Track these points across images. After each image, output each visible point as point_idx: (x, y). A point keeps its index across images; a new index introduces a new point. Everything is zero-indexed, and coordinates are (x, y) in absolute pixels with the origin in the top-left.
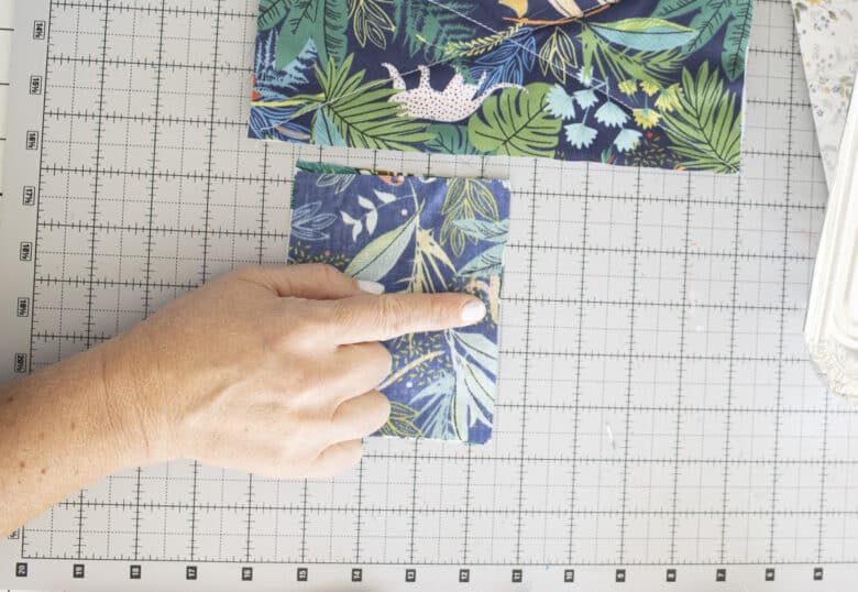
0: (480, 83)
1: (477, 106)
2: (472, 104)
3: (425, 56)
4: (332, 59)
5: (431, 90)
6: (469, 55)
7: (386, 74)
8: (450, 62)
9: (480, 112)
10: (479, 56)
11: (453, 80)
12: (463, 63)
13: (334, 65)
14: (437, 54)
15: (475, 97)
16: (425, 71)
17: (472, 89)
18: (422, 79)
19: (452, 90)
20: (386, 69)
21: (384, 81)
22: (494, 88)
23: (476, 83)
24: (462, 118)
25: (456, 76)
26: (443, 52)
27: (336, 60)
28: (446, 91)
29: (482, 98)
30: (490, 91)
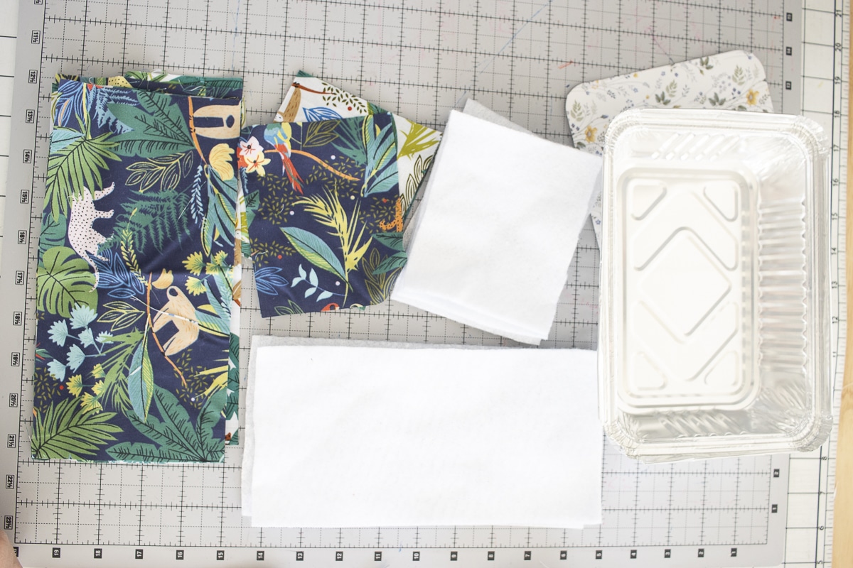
0: (99, 257)
1: (81, 254)
2: (83, 251)
3: (121, 215)
4: (116, 145)
5: (93, 219)
6: (123, 248)
7: (106, 185)
8: (116, 233)
9: (77, 256)
10: (121, 256)
11: (101, 236)
12: (115, 244)
13: (113, 146)
14: (121, 224)
15: (88, 253)
16: (109, 215)
17: (94, 250)
18: (102, 212)
19: (93, 236)
20: (110, 186)
21: (100, 184)
22: (95, 267)
23: (100, 254)
24: (71, 243)
25: (105, 238)
26: (124, 228)
27: (116, 148)
28: (93, 230)
29: (87, 258)
30: (93, 264)
